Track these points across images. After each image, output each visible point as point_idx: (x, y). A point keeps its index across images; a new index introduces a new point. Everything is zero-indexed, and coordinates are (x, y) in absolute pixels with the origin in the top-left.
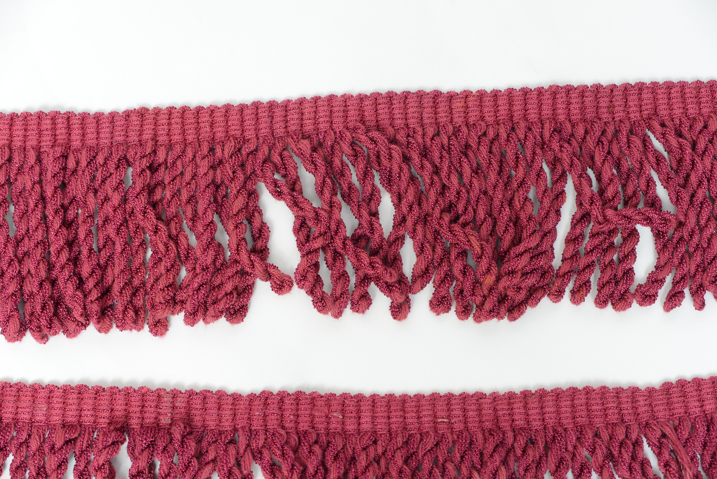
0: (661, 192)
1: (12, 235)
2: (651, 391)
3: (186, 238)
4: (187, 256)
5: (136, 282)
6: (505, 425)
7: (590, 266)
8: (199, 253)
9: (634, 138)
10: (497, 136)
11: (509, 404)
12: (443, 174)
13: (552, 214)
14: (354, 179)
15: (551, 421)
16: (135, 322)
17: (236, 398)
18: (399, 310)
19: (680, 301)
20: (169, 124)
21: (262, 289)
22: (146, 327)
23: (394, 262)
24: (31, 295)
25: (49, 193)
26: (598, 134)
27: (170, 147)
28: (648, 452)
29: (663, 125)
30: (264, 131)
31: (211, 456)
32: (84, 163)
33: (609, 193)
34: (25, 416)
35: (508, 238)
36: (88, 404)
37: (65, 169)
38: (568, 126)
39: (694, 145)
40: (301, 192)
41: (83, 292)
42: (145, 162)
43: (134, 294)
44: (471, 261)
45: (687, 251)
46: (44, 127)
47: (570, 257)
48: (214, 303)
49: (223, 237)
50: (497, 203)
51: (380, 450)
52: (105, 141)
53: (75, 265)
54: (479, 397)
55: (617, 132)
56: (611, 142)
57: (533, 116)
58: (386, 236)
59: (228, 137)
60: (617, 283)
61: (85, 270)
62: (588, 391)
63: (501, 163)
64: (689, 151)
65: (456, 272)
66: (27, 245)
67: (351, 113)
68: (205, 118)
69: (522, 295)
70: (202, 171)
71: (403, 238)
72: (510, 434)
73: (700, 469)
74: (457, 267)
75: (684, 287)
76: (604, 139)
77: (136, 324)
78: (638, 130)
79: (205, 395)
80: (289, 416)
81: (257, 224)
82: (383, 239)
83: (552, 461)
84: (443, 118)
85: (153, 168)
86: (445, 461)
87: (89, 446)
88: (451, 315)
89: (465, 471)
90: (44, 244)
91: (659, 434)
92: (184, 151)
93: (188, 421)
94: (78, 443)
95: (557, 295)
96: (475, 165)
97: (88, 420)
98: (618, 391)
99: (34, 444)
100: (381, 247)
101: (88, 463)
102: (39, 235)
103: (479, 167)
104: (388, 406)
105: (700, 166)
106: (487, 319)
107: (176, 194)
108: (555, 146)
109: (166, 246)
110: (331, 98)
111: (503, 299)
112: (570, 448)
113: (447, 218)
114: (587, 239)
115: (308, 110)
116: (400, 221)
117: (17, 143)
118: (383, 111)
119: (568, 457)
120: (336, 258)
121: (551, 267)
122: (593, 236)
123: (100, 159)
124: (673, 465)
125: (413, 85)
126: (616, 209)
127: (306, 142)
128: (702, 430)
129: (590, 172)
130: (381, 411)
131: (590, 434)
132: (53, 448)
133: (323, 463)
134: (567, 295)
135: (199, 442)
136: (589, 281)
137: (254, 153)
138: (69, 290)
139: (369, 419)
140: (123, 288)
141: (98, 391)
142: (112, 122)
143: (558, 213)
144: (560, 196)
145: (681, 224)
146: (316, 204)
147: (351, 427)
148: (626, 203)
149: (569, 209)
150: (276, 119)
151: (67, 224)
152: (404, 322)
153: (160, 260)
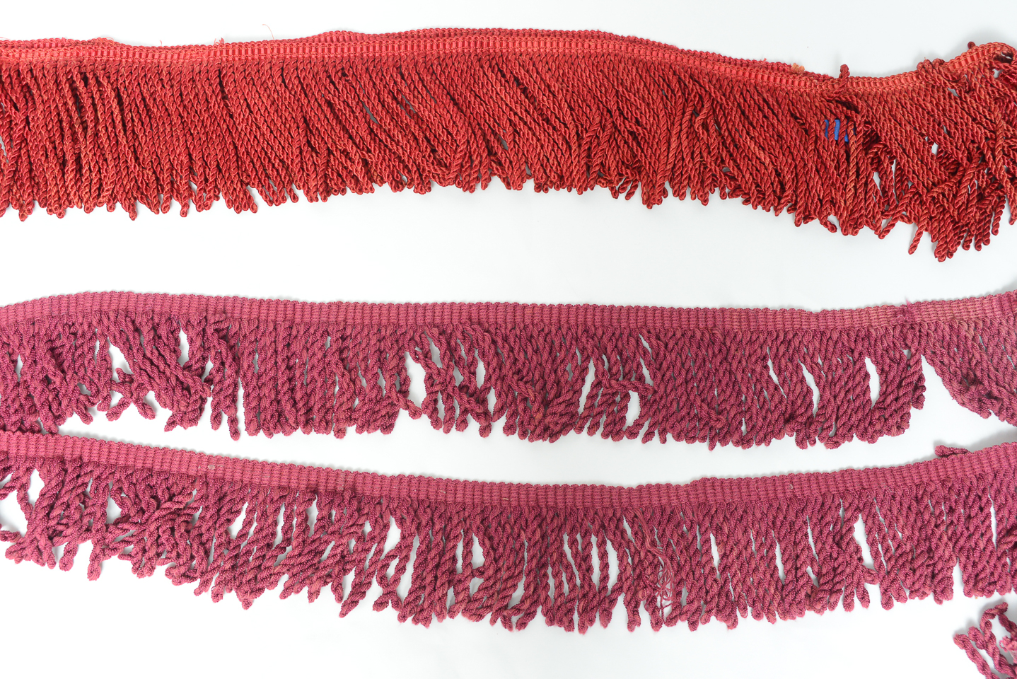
0: (646, 372)
1: (256, 372)
2: (630, 489)
3: (360, 381)
4: (359, 392)
5: (328, 405)
6: (542, 504)
7: (600, 414)
8: (367, 391)
9: (631, 339)
10: (550, 332)
11: (546, 492)
12: (516, 352)
13: (580, 381)
14: (463, 353)
15: (569, 504)
16: (326, 429)
17: (383, 477)
18: (485, 431)
19: (652, 438)
20: (355, 313)
21: (403, 415)
22: (332, 433)
23: (484, 402)
24: (265, 408)
25: (280, 349)
26: (610, 335)
27: (354, 326)
28: (626, 525)
29: (649, 332)
30: (411, 322)
31: (366, 511)
32: (302, 333)
33: (614, 370)
34: (256, 480)
35: (553, 393)
36: (294, 476)
37: (290, 335)
38: (593, 328)
39: (666, 345)
40: (431, 359)
41: (296, 409)
42: (339, 335)
43: (326, 412)
44: (529, 404)
45: (658, 408)
46: (279, 309)
47: (589, 407)
48: (374, 421)
49: (383, 382)
50: (547, 370)
51: (467, 514)
52: (315, 320)
53: (292, 392)
54: (528, 486)
55: (622, 334)
56: (617, 340)
57: (572, 322)
58: (479, 386)
59: (389, 323)
60: (615, 424)
61: (298, 396)
62: (593, 487)
63: (551, 348)
64: (663, 348)
65: (520, 410)
66: (264, 379)
67: (464, 314)
68: (376, 311)
69: (558, 428)
70: (373, 342)
71: (490, 388)
72: (544, 510)
73: (656, 537)
74: (521, 407)
75: (655, 429)
76: (613, 338)
77: (326, 430)
78: (634, 334)
79: (365, 475)
80: (414, 490)
81: (403, 376)
82: (476, 388)
83: (568, 527)
84: (518, 319)
85: (343, 338)
86: (505, 523)
87: (294, 500)
88: (515, 437)
89: (516, 530)
90: (275, 379)
91: (633, 515)
92: (362, 330)
93: (354, 489)
94: (287, 498)
95: (580, 430)
96: (535, 348)
97: (294, 485)
98: (611, 488)
99: (261, 498)
100: (475, 392)
101: (293, 511)
102: (272, 374)
103: (538, 349)
104: (474, 488)
105: (668, 358)
106: (536, 440)
107: (356, 355)
108: (584, 340)
109: (348, 384)
110: (452, 304)
111: (546, 429)
112: (580, 520)
113: (516, 377)
114: (599, 397)
115: (438, 311)
116: (488, 379)
117: (263, 317)
118: (483, 314)
119: (578, 525)
120: (448, 398)
121: (577, 412)
122: (603, 395)
123: (312, 331)
124: (640, 534)
125: (502, 300)
126: (618, 380)
127: (436, 329)
128: (658, 514)
129: (604, 357)
130: (469, 491)
131: (592, 512)
132: (272, 500)
133: (432, 519)
134: (585, 430)
135: (359, 502)
136: (599, 422)
137: (404, 334)
138: (287, 407)
139: (461, 495)
140: (320, 408)
141: (301, 468)
142: (320, 309)
143: (584, 381)
144: (585, 370)
145: (655, 392)
146: (440, 365)
147: (450, 499)
148: (624, 377)
149: (590, 378)
150: (419, 315)
151: (289, 368)
152: (487, 438)
153: (344, 393)
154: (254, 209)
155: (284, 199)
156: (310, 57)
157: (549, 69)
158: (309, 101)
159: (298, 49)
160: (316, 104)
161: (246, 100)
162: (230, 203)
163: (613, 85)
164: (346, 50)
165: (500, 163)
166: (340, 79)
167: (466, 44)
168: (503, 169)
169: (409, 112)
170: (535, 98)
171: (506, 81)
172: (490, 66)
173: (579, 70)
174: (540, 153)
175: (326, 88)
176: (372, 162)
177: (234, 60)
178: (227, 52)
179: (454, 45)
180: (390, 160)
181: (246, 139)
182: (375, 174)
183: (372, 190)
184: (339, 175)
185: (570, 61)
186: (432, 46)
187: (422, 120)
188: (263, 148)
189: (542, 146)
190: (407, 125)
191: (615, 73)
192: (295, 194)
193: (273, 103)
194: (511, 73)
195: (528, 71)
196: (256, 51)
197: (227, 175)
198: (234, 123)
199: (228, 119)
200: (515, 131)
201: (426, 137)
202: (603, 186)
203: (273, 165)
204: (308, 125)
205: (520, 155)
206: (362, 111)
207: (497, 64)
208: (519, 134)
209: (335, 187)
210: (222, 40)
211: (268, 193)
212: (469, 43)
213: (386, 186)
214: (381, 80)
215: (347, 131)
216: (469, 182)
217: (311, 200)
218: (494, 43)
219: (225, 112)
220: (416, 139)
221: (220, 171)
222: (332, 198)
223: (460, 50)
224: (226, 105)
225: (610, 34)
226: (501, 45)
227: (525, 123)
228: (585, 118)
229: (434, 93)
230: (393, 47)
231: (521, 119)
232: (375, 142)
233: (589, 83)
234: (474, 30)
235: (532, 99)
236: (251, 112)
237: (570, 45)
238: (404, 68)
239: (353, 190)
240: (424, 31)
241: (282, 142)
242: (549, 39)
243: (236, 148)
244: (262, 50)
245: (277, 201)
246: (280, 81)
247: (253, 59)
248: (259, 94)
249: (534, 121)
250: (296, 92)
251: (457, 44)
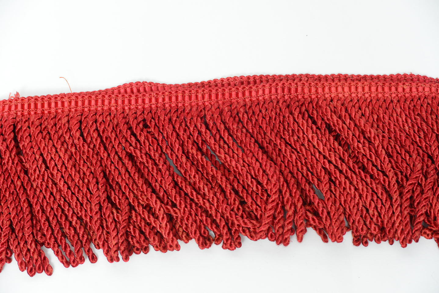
154: (49, 271)
155: (82, 260)
156: (110, 109)
157: (363, 115)
158: (109, 155)
159: (97, 101)
160: (116, 157)
161: (41, 155)
162: (23, 266)
163: (433, 130)
164: (147, 101)
165: (316, 213)
166: (142, 130)
167: (273, 90)
168: (320, 219)
169: (215, 164)
170: (349, 145)
171: (318, 128)
172: (300, 113)
173: (395, 115)
174: (358, 204)
175: (127, 141)
176: (177, 217)
177: (29, 114)
178: (23, 106)
179: (261, 92)
180: (196, 215)
181: (42, 196)
182: (181, 229)
183: (178, 247)
184: (141, 232)
185: (384, 106)
186: (237, 95)
187: (229, 171)
188: (59, 206)
189: (360, 196)
190: (213, 176)
191: (434, 117)
192: (93, 254)
193: (70, 158)
194: (323, 119)
195: (340, 117)
196: (53, 105)
197: (21, 235)
198: (29, 179)
199: (22, 175)
200: (330, 180)
201: (233, 189)
202: (428, 237)
203: (71, 223)
204: (107, 180)
205: (338, 204)
206: (165, 163)
207: (307, 110)
208: (335, 183)
209: (137, 245)
210: (18, 94)
211: (64, 254)
212: (277, 90)
213: (193, 243)
214: (185, 131)
215: (150, 185)
216: (282, 234)
217: (111, 260)
218: (303, 89)
219: (19, 169)
220: (223, 191)
221: (13, 230)
222: (134, 257)
223: (267, 97)
224: (21, 161)
225: (425, 77)
226: (310, 91)
227: (341, 172)
228: (405, 165)
229: (241, 142)
230: (197, 96)
231: (336, 167)
232: (180, 196)
233: (407, 128)
234: (280, 76)
235: (346, 146)
236: (47, 168)
237: (383, 89)
238: (208, 117)
239: (157, 248)
240: (228, 79)
241: (80, 199)
242: (360, 84)
243: (30, 206)
244: (59, 104)
245: (74, 262)
246: (78, 134)
247: (49, 113)
248: (56, 149)
249: (350, 169)
250: (94, 146)
251: (264, 91)
